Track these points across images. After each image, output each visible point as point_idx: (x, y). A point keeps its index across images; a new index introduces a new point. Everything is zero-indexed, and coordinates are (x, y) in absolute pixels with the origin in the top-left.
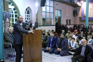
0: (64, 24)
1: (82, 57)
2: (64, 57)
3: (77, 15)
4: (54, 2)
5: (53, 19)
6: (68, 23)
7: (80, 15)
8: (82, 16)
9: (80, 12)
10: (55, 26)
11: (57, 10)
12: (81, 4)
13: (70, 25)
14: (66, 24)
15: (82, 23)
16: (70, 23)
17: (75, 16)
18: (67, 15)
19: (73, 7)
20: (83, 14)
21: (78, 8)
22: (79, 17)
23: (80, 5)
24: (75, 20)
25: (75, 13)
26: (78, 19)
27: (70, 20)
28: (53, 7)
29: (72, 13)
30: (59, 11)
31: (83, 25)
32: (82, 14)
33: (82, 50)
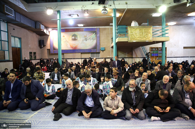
0: (26, 59)
1: (69, 105)
2: (39, 111)
3: (44, 46)
4: (9, 24)
5: (8, 50)
6: (32, 56)
7: (48, 47)
8: (50, 47)
9: (48, 42)
10: (12, 62)
11: (15, 37)
12: (49, 32)
13: (35, 59)
14: (29, 59)
15: (51, 57)
16: (36, 57)
17: (41, 48)
18: (30, 46)
19: (38, 36)
20: (52, 45)
21: (44, 36)
22: (47, 49)
23: (48, 34)
24: (42, 53)
25: (42, 44)
26: (46, 51)
27: (35, 53)
28: (8, 32)
29: (37, 43)
30: (17, 39)
31: (53, 59)
32: (50, 44)
33: (68, 96)
